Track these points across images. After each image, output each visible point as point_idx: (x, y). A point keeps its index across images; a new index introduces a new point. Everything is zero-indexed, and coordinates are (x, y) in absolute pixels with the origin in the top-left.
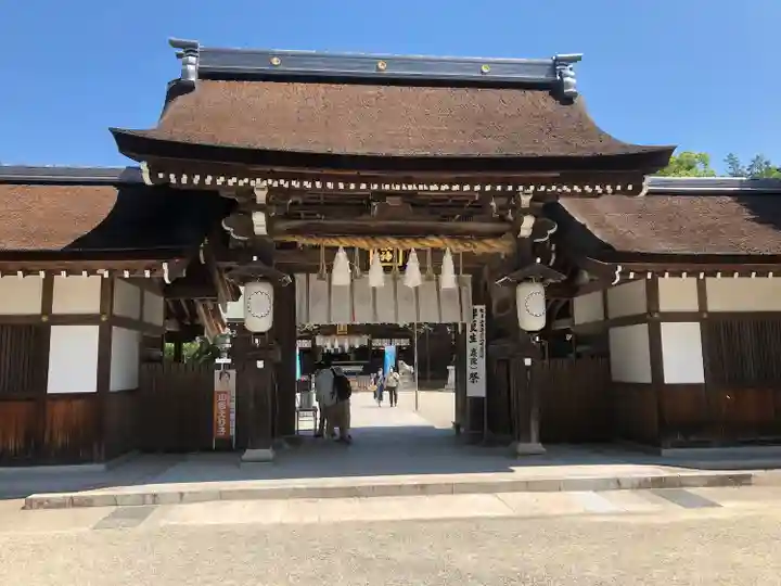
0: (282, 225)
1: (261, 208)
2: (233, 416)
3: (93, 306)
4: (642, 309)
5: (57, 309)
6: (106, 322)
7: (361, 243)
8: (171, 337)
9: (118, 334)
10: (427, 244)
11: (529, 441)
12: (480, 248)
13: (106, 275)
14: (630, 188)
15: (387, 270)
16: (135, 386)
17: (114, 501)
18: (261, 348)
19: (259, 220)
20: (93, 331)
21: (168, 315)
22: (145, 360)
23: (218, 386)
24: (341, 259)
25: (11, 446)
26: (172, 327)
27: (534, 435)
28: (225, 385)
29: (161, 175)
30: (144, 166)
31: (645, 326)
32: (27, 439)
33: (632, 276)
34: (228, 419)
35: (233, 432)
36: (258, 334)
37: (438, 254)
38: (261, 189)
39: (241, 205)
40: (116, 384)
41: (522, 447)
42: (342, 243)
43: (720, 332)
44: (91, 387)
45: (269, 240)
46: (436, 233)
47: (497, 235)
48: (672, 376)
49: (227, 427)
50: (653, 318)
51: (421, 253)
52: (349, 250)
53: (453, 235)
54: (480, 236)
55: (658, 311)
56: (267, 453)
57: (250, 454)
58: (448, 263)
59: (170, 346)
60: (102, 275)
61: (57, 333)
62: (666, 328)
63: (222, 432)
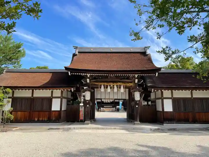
0: (92, 81)
1: (88, 78)
2: (83, 115)
3: (60, 95)
4: (160, 96)
5: (54, 96)
6: (61, 98)
7: (106, 84)
9: (63, 100)
10: (118, 84)
11: (137, 121)
12: (128, 85)
14: (154, 75)
15: (111, 88)
16: (66, 109)
17: (64, 129)
18: (88, 103)
19: (88, 80)
20: (59, 100)
21: (72, 96)
22: (68, 104)
23: (80, 109)
24: (102, 87)
25: (46, 119)
26: (72, 98)
27: (138, 120)
28: (82, 110)
29: (72, 74)
30: (69, 72)
31: (161, 100)
32: (48, 118)
33: (156, 90)
35: (83, 119)
36: (88, 100)
37: (120, 86)
38: (88, 75)
39: (85, 77)
40: (63, 109)
41: (136, 122)
42: (103, 84)
43: (176, 102)
44: (59, 110)
45: (90, 84)
46: (120, 82)
47: (131, 82)
48: (165, 110)
49: (82, 118)
51: (117, 86)
52: (104, 85)
53: (123, 82)
54: (128, 82)
55: (163, 97)
56: (89, 122)
57: (86, 122)
58: (122, 87)
60: (61, 90)
61: (54, 100)
62: (165, 100)
63: (81, 118)
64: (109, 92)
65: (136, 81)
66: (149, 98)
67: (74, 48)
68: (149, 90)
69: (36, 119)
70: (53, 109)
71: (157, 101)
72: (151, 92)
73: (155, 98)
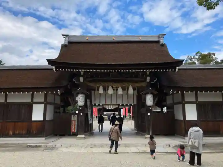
0: (87, 80)
1: (82, 76)
3: (42, 100)
4: (180, 100)
5: (35, 100)
6: (45, 103)
8: (62, 106)
9: (48, 106)
11: (149, 134)
13: (45, 93)
14: (173, 70)
15: (114, 90)
16: (53, 119)
19: (81, 79)
20: (42, 106)
21: (61, 101)
22: (55, 112)
23: (72, 119)
24: (101, 88)
25: (24, 132)
26: (62, 104)
27: (151, 133)
28: (74, 119)
29: (58, 69)
30: (54, 67)
31: (181, 105)
32: (28, 130)
33: (175, 92)
34: (75, 128)
35: (76, 131)
36: (81, 106)
38: (82, 72)
39: (78, 75)
40: (47, 119)
41: (147, 136)
43: (202, 107)
44: (42, 120)
48: (188, 118)
50: (183, 103)
52: (103, 86)
55: (184, 101)
56: (83, 136)
57: (79, 136)
59: (62, 109)
61: (34, 106)
62: (186, 105)
63: (73, 131)
64: (111, 94)
65: (148, 79)
66: (164, 103)
68: (165, 92)
69: (11, 133)
70: (34, 119)
71: (175, 106)
72: (167, 94)
73: (172, 102)
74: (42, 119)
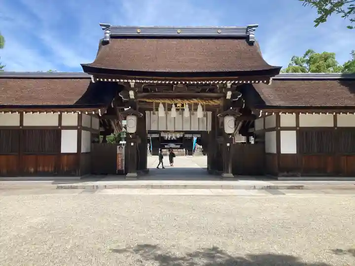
0: (139, 95)
1: (132, 89)
2: (124, 162)
3: (75, 123)
4: (274, 125)
5: (64, 124)
6: (79, 128)
7: (167, 101)
8: (102, 133)
9: (83, 132)
10: (192, 101)
11: (228, 173)
12: (212, 103)
13: (80, 113)
14: (265, 82)
15: (177, 110)
16: (89, 151)
17: (84, 188)
18: (133, 138)
19: (131, 93)
20: (75, 132)
21: (101, 125)
22: (93, 142)
24: (161, 107)
25: (50, 170)
26: (102, 130)
27: (230, 170)
29: (98, 79)
30: (92, 76)
31: (275, 132)
32: (55, 168)
33: (267, 114)
34: (122, 163)
35: (124, 168)
36: (131, 134)
37: (196, 105)
38: (132, 83)
39: (126, 88)
40: (83, 150)
41: (225, 175)
42: (161, 101)
43: (304, 135)
45: (135, 101)
46: (195, 97)
47: (218, 98)
48: (284, 151)
49: (122, 167)
50: (278, 129)
51: (190, 105)
52: (164, 104)
53: (202, 98)
54: (212, 98)
55: (280, 126)
56: (135, 175)
57: (129, 175)
58: (200, 108)
59: (101, 137)
60: (78, 113)
61: (64, 132)
62: (282, 133)
63: (120, 168)
64: (175, 118)
65: (229, 94)
66: (251, 130)
67: (103, 29)
68: (252, 113)
69: (32, 170)
70: (64, 150)
71: (267, 134)
72: (256, 117)
73: (263, 128)
74: (75, 151)
